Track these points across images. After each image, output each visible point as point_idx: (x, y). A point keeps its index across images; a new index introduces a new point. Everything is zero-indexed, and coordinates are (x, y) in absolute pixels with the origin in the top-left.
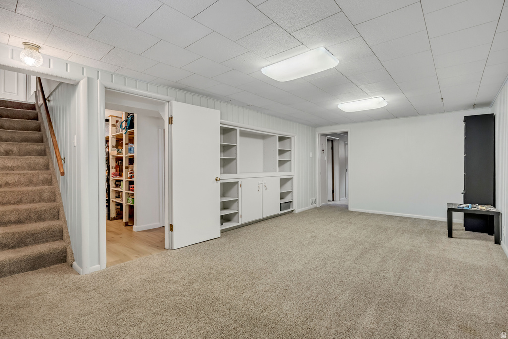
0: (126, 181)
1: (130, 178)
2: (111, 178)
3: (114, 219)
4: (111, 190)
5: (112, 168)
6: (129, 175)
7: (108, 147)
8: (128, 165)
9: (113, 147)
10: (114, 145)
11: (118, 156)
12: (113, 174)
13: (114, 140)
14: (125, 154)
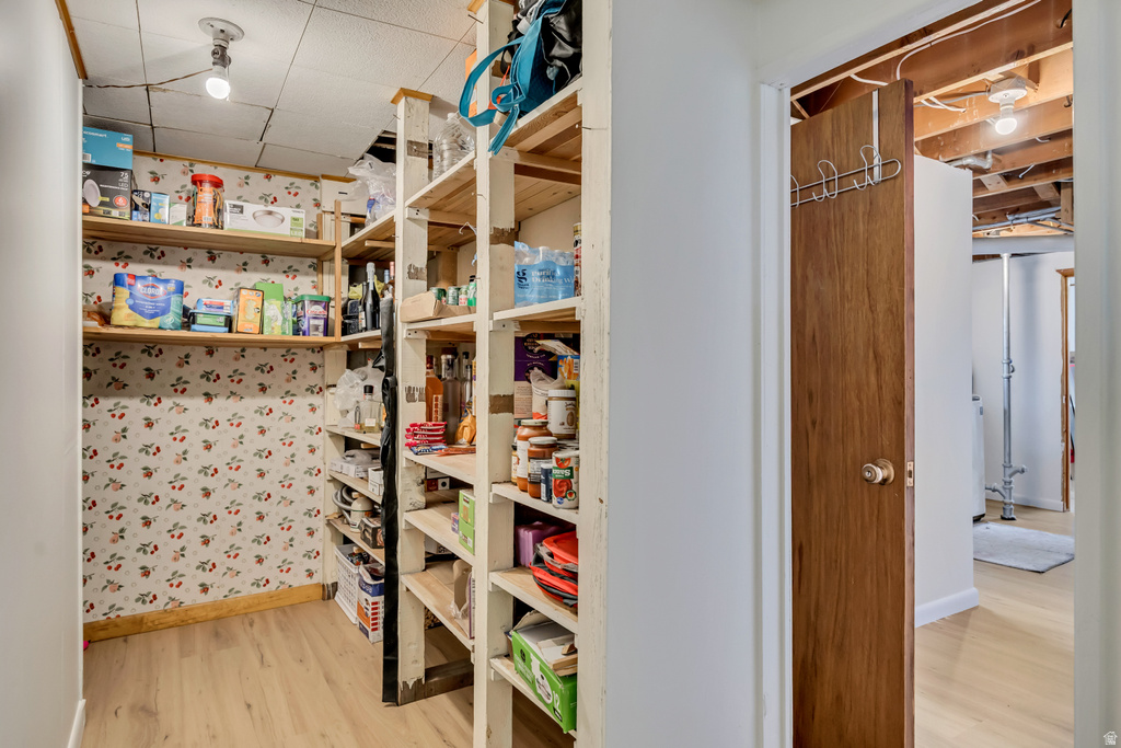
0: (499, 502)
1: (532, 484)
2: (404, 455)
3: (421, 691)
4: (401, 526)
5: (410, 398)
6: (523, 468)
7: (392, 283)
8: (508, 385)
9: (413, 274)
10: (421, 261)
11: (445, 323)
12: (414, 429)
13: (421, 236)
14: (492, 310)
